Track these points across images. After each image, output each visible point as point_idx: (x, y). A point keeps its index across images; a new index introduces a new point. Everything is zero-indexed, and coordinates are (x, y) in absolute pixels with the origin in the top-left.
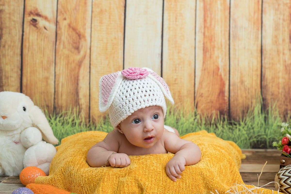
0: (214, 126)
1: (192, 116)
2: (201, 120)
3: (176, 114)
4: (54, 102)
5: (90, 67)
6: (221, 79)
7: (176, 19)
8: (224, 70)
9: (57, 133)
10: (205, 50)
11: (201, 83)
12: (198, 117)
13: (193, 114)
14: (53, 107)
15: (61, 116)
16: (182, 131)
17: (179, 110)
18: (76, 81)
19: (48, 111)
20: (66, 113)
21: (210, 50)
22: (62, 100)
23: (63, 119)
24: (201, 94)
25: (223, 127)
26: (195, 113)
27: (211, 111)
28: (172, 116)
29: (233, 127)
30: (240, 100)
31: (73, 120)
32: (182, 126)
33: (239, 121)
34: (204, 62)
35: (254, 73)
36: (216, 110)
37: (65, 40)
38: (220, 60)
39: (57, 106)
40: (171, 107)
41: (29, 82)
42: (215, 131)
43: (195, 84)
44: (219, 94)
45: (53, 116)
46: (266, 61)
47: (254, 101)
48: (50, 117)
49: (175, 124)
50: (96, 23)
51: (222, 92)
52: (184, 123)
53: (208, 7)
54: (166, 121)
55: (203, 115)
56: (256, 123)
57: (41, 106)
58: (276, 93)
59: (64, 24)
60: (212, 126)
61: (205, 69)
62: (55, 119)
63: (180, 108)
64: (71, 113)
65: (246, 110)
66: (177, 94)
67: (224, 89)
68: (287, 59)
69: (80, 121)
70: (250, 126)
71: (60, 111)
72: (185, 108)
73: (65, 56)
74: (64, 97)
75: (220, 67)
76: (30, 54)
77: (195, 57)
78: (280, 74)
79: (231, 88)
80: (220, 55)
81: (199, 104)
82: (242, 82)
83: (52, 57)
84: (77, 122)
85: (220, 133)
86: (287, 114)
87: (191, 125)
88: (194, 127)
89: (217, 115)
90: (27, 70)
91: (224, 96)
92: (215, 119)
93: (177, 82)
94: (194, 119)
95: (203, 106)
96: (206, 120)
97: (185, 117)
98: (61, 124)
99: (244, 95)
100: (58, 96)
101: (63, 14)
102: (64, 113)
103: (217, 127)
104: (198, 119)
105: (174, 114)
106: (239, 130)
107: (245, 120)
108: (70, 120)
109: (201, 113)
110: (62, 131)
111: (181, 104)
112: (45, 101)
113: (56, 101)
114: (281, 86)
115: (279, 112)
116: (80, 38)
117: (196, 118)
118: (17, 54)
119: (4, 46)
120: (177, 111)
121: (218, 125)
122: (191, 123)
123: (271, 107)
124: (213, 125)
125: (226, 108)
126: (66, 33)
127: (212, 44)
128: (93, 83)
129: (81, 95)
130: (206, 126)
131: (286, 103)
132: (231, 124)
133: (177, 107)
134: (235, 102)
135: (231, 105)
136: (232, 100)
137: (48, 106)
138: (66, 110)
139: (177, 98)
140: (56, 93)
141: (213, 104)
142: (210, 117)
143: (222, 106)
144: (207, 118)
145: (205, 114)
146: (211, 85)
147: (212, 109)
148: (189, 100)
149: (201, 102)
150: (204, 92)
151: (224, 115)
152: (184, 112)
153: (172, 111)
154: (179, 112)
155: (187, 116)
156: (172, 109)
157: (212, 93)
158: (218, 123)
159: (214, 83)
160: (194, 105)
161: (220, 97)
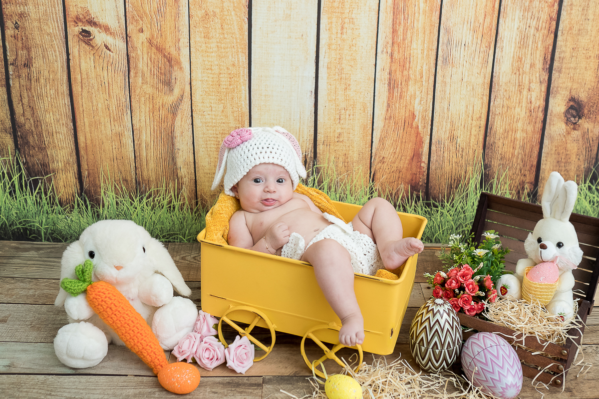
0: (402, 209)
3: (339, 190)
4: (136, 174)
5: (192, 116)
6: (418, 133)
7: (342, 28)
8: (424, 118)
9: (146, 223)
10: (392, 85)
11: (382, 140)
13: (368, 190)
14: (134, 181)
15: (150, 196)
17: (345, 185)
18: (170, 139)
20: (158, 191)
21: (401, 83)
22: (148, 170)
23: (154, 201)
24: (381, 158)
25: (415, 210)
26: (371, 189)
27: (398, 184)
28: (333, 193)
29: (431, 209)
30: (447, 168)
31: (170, 202)
33: (442, 201)
34: (388, 105)
35: (474, 123)
36: (405, 183)
37: (145, 69)
38: (417, 101)
39: (141, 180)
40: (331, 180)
41: (89, 142)
43: (372, 142)
44: (412, 159)
45: (136, 197)
46: (497, 103)
47: (470, 169)
48: (131, 198)
50: (197, 38)
51: (417, 155)
53: (401, 5)
55: (384, 192)
56: (470, 204)
58: (508, 156)
59: (140, 40)
61: (390, 117)
62: (141, 200)
63: (345, 180)
64: (166, 190)
65: (455, 184)
66: (341, 159)
67: (421, 150)
68: (533, 100)
69: (181, 202)
70: (459, 208)
71: (147, 189)
73: (147, 96)
74: (152, 165)
75: (417, 113)
76: (85, 94)
77: (374, 96)
78: (520, 125)
79: (433, 148)
80: (418, 93)
81: (378, 175)
82: (452, 138)
83: (125, 100)
84: (177, 204)
86: (523, 189)
89: (407, 192)
90: (84, 121)
91: (420, 161)
92: (403, 197)
93: (341, 140)
95: (385, 177)
97: (354, 195)
98: (150, 208)
99: (455, 160)
100: (140, 164)
101: (137, 21)
102: (154, 191)
103: (405, 209)
106: (442, 214)
107: (453, 200)
108: (165, 202)
109: (380, 188)
110: (153, 219)
111: (348, 175)
113: (139, 171)
114: (518, 144)
115: (510, 186)
116: (171, 66)
118: (63, 94)
119: (38, 80)
120: (340, 185)
121: (408, 207)
123: (498, 179)
124: (399, 207)
125: (422, 179)
126: (145, 56)
127: (405, 73)
128: (199, 142)
129: (180, 162)
131: (522, 172)
132: (428, 205)
133: (342, 180)
134: (438, 171)
135: (431, 176)
136: (432, 167)
137: (125, 180)
138: (157, 186)
139: (341, 165)
140: (138, 159)
141: (401, 174)
142: (395, 194)
143: (416, 178)
144: (389, 196)
145: (387, 189)
146: (399, 143)
147: (400, 182)
148: (361, 168)
149: (381, 170)
150: (387, 155)
151: (419, 192)
152: (352, 186)
153: (332, 186)
154: (344, 187)
155: (356, 194)
156: (333, 182)
157: (400, 156)
158: (408, 205)
159: (404, 141)
160: (370, 177)
161: (414, 164)
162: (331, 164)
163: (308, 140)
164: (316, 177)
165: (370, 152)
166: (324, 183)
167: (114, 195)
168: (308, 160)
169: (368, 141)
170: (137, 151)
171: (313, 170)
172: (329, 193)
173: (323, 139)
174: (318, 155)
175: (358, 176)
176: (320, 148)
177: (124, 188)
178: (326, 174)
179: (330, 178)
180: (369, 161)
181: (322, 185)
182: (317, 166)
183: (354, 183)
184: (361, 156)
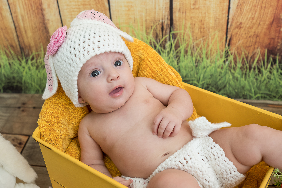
0: (257, 71)
1: (221, 57)
2: (235, 62)
3: (196, 54)
4: (19, 41)
11: (240, 6)
12: (231, 58)
13: (223, 53)
14: (18, 47)
15: (33, 59)
16: (204, 76)
17: (201, 49)
18: (40, 11)
19: (15, 53)
20: (38, 55)
22: (27, 38)
23: (37, 62)
24: (238, 24)
25: (270, 72)
26: (227, 52)
27: (254, 48)
28: (190, 57)
32: (204, 70)
36: (262, 47)
39: (23, 46)
40: (188, 45)
42: (257, 77)
43: (229, 8)
44: (272, 24)
45: (23, 59)
48: (19, 60)
49: (194, 68)
51: (277, 20)
52: (208, 67)
54: (179, 64)
55: (240, 55)
57: (4, 47)
60: (252, 70)
62: (27, 62)
63: (201, 45)
66: (197, 26)
71: (30, 53)
72: (211, 46)
74: (30, 34)
81: (234, 40)
85: (265, 79)
87: (219, 70)
88: (223, 71)
89: (263, 55)
92: (259, 60)
93: (197, 6)
94: (224, 62)
95: (241, 41)
96: (243, 63)
97: (209, 59)
98: (35, 68)
100: (21, 33)
102: (36, 55)
103: (260, 71)
104: (231, 62)
105: (192, 54)
109: (236, 53)
110: (39, 76)
111: (204, 40)
112: (8, 40)
113: (20, 39)
117: (227, 60)
120: (197, 49)
121: (263, 70)
122: (219, 67)
124: (254, 69)
128: (64, 13)
129: (51, 30)
130: (242, 71)
133: (198, 45)
137: (12, 46)
138: (37, 51)
139: (197, 31)
141: (258, 39)
142: (251, 57)
143: (274, 42)
144: (245, 59)
145: (243, 53)
146: (258, 9)
147: (256, 47)
148: (217, 33)
149: (237, 35)
150: (245, 20)
151: (276, 55)
152: (208, 51)
153: (189, 50)
154: (200, 52)
155: (212, 57)
156: (189, 47)
157: (258, 21)
158: (263, 67)
159: (264, 6)
160: (226, 41)
161: (273, 28)
162: (187, 30)
163: (164, 8)
164: (172, 42)
165: (227, 18)
166: (181, 47)
167: (7, 58)
168: (165, 27)
169: (225, 8)
170: (16, 22)
171: (170, 36)
172: (186, 56)
173: (178, 7)
174: (174, 22)
175: (213, 41)
176: (176, 15)
177: (12, 52)
178: (182, 40)
179: (187, 43)
180: (225, 27)
181: (179, 49)
182: (174, 32)
183: (210, 47)
184: (217, 22)
